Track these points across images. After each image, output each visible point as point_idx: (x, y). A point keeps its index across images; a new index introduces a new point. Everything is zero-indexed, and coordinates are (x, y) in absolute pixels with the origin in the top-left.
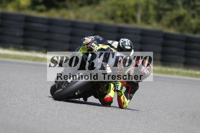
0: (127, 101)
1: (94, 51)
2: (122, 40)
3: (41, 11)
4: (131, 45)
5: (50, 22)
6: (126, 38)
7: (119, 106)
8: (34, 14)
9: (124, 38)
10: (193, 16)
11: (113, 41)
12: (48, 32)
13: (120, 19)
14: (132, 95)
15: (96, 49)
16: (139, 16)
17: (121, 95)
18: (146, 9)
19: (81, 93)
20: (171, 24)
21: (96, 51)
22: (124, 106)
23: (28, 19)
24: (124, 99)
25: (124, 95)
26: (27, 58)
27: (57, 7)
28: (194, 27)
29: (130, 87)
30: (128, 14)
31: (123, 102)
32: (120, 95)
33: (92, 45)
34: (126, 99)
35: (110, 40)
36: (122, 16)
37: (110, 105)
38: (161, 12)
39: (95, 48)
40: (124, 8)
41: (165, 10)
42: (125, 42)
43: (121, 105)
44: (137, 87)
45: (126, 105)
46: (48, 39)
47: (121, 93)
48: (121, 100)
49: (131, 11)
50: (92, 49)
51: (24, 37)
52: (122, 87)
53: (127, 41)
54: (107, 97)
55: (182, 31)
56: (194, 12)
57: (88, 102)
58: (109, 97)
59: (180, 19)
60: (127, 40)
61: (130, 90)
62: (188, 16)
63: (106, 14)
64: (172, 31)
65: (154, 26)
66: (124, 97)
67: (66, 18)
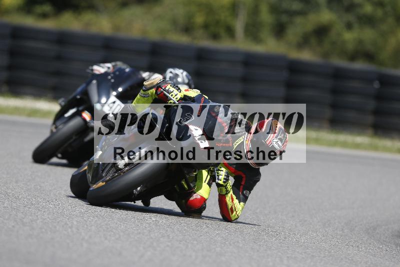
0: (238, 206)
1: (171, 103)
2: (171, 72)
3: (44, 16)
4: (191, 82)
5: (63, 39)
6: (180, 68)
7: (223, 216)
8: (29, 21)
9: (174, 67)
10: (349, 26)
11: (152, 74)
12: (59, 58)
13: (200, 33)
14: (248, 192)
15: (175, 98)
16: (239, 26)
17: (227, 194)
18: (255, 11)
19: (144, 189)
20: (304, 42)
21: (174, 103)
22: (233, 216)
23: (18, 33)
24: (233, 200)
25: (231, 192)
26: (17, 111)
27: (76, 8)
28: (350, 47)
29: (244, 176)
30: (218, 23)
31: (230, 207)
32: (224, 192)
33: (167, 89)
34: (236, 201)
35: (145, 71)
36: (206, 26)
37: (201, 214)
38: (284, 18)
39: (172, 95)
40: (210, 10)
41: (293, 14)
42: (177, 76)
43: (226, 215)
44: (258, 177)
45: (238, 213)
46: (58, 74)
47: (226, 188)
48: (226, 203)
49: (224, 16)
50: (167, 97)
51: (10, 68)
52: (228, 177)
53: (182, 73)
54: (194, 197)
55: (326, 55)
56: (350, 17)
57: (150, 207)
58: (199, 197)
59: (321, 32)
60: (181, 71)
61: (243, 183)
62: (339, 27)
63: (174, 22)
64: (306, 56)
65: (269, 46)
66: (232, 196)
67: (94, 30)
